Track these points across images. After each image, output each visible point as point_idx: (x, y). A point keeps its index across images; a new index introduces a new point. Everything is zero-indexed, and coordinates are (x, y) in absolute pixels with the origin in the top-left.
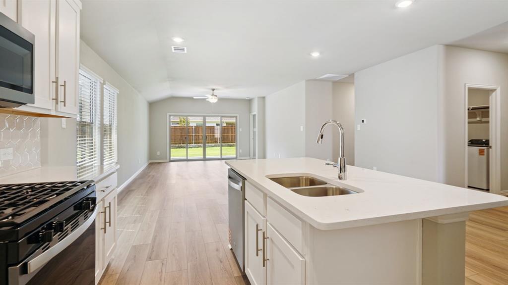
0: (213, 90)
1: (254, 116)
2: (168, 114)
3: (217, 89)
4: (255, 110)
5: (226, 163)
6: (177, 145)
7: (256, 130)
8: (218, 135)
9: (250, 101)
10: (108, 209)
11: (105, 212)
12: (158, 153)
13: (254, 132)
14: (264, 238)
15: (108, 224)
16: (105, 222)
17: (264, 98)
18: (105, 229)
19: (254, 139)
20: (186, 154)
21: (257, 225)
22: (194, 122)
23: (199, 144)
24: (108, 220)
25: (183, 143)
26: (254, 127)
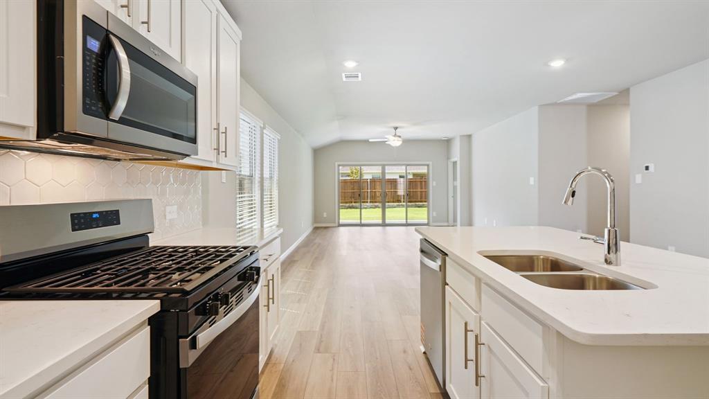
0: (396, 128)
1: (455, 163)
2: (337, 164)
3: (401, 127)
4: (456, 155)
5: (416, 230)
6: (348, 205)
7: (458, 183)
8: (401, 191)
9: (448, 142)
10: (271, 282)
11: (268, 286)
12: (325, 215)
13: (455, 188)
14: (477, 344)
15: (271, 301)
16: (269, 299)
17: (470, 136)
18: (268, 306)
19: (454, 197)
20: (359, 216)
21: (466, 324)
22: (369, 173)
23: (376, 204)
24: (271, 296)
25: (355, 202)
26: (455, 179)
